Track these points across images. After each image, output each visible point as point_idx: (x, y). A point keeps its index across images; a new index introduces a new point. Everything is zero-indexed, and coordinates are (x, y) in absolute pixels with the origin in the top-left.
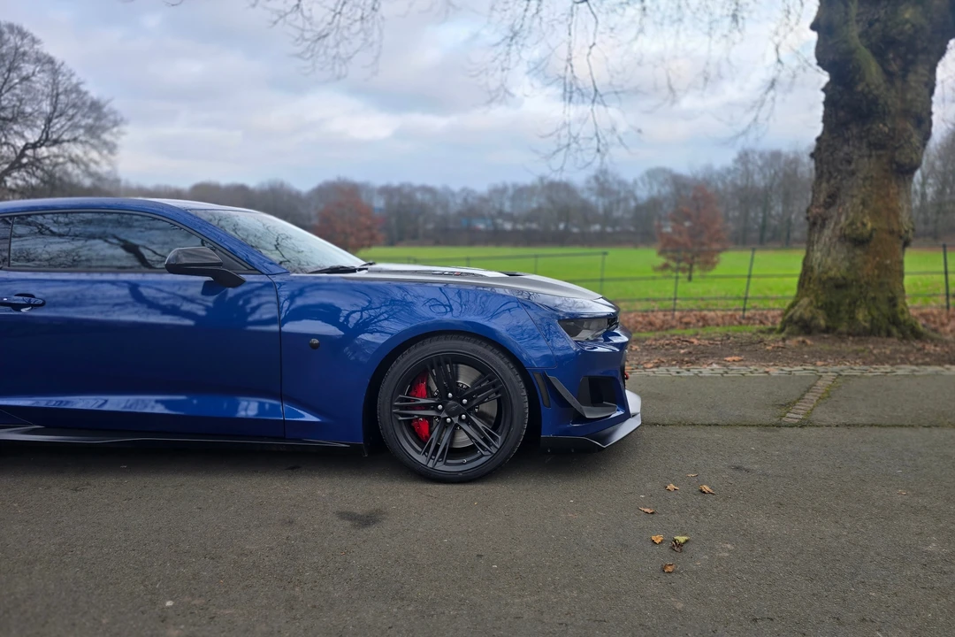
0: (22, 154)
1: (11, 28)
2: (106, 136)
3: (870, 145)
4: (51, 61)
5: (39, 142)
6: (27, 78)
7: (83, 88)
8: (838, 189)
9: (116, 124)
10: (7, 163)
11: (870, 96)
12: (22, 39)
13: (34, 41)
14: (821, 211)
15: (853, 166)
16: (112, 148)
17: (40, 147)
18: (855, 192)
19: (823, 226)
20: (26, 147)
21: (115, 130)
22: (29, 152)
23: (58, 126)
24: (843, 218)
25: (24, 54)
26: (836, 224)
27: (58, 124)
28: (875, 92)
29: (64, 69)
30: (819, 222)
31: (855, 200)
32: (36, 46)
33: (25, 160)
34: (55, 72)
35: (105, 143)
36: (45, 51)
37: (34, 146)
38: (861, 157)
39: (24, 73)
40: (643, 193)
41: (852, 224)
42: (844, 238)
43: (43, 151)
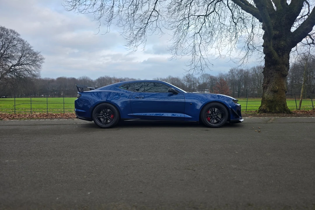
0: (11, 68)
1: (11, 31)
2: (38, 63)
3: (276, 70)
4: (22, 41)
5: (16, 64)
6: (15, 45)
7: (32, 49)
8: (270, 80)
9: (41, 59)
10: (6, 71)
11: (275, 60)
12: (14, 34)
13: (18, 35)
14: (266, 84)
15: (273, 75)
16: (39, 66)
17: (16, 66)
18: (274, 81)
19: (267, 88)
20: (12, 66)
21: (41, 61)
22: (13, 67)
23: (23, 60)
24: (271, 86)
25: (14, 38)
26: (270, 88)
27: (22, 59)
28: (276, 59)
29: (27, 43)
30: (266, 87)
31: (274, 82)
32: (18, 36)
33: (11, 70)
34: (24, 44)
35: (37, 65)
36: (21, 38)
37: (15, 66)
38: (275, 73)
39: (14, 44)
40: (201, 82)
41: (273, 88)
42: (272, 91)
43: (17, 67)
